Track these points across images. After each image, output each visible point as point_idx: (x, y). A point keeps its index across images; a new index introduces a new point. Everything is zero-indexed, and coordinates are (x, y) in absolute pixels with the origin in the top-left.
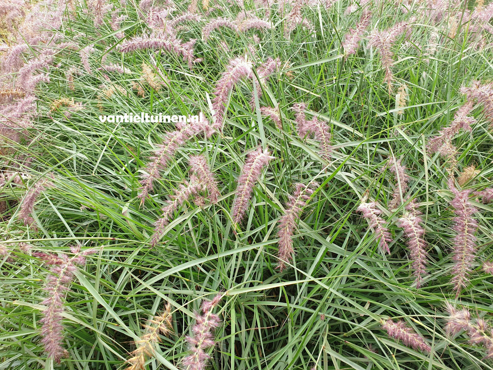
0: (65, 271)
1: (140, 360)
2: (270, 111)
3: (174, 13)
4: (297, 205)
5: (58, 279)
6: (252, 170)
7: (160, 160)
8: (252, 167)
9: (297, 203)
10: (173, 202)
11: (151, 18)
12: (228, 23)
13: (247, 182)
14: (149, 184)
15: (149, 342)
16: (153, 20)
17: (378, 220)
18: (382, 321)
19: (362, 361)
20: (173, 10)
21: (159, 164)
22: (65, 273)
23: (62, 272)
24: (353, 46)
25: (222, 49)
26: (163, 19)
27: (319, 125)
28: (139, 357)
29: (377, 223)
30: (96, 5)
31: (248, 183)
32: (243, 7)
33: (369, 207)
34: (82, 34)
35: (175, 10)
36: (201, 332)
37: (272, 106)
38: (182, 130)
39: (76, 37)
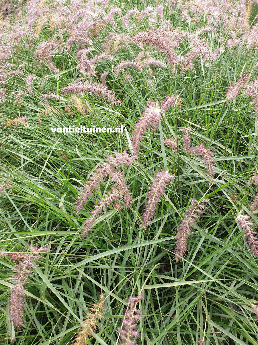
0: (26, 266)
1: (83, 339)
2: (171, 141)
3: (93, 52)
4: (192, 217)
5: (21, 272)
6: (158, 188)
7: (93, 183)
8: (158, 186)
9: (192, 215)
10: (99, 207)
11: (82, 65)
12: (134, 64)
13: (154, 197)
14: (84, 200)
15: (90, 326)
16: (83, 66)
17: (250, 230)
18: (251, 304)
19: (227, 317)
20: (92, 49)
21: (92, 186)
22: (27, 268)
23: (25, 267)
24: (233, 94)
25: (127, 79)
26: (91, 65)
27: (205, 151)
28: (82, 337)
29: (250, 233)
30: (41, 53)
31: (155, 199)
32: (143, 49)
33: (244, 219)
34: (25, 63)
35: (94, 49)
36: (130, 324)
37: (173, 138)
38: (110, 163)
39: (21, 65)
